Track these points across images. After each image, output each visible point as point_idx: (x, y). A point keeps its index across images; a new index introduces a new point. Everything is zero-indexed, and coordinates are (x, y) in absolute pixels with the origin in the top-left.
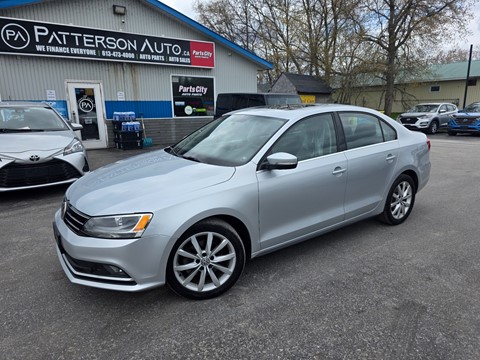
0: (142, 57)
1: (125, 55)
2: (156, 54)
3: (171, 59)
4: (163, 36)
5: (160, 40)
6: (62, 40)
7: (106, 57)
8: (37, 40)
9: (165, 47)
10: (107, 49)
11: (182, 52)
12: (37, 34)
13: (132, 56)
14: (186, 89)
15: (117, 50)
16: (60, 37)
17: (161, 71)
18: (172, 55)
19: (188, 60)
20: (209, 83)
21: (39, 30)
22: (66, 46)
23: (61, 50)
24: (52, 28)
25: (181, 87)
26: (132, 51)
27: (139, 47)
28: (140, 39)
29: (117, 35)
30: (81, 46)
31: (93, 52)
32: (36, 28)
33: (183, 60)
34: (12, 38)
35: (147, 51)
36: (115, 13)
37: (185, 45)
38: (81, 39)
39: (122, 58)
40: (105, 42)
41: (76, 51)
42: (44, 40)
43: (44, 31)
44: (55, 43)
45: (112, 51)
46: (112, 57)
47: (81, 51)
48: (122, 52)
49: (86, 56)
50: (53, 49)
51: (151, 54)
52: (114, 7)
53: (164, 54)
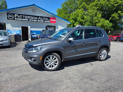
0: (38, 21)
2: (42, 20)
4: (44, 16)
7: (30, 21)
8: (15, 17)
10: (31, 19)
11: (48, 20)
12: (15, 16)
13: (36, 21)
14: (49, 28)
16: (20, 16)
17: (43, 24)
21: (16, 15)
22: (21, 18)
24: (19, 15)
25: (48, 28)
26: (36, 19)
27: (38, 18)
29: (33, 16)
30: (25, 18)
33: (48, 22)
34: (10, 17)
35: (40, 20)
36: (33, 11)
37: (49, 18)
41: (23, 19)
42: (17, 17)
43: (17, 15)
44: (19, 18)
48: (34, 20)
49: (26, 20)
50: (19, 19)
53: (44, 20)
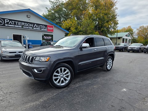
0: (34, 28)
1: (30, 28)
2: (38, 28)
3: (42, 29)
4: (40, 23)
5: (39, 24)
6: (13, 23)
7: (24, 28)
9: (41, 26)
10: (25, 26)
11: (45, 28)
13: (32, 28)
14: (46, 37)
15: (28, 26)
17: (39, 32)
18: (42, 28)
19: (47, 30)
20: (52, 36)
22: (13, 25)
23: (12, 26)
24: (10, 20)
25: (44, 37)
26: (32, 27)
27: (34, 26)
28: (34, 24)
29: (28, 23)
30: (18, 25)
31: (21, 27)
32: (6, 20)
33: (45, 30)
35: (36, 27)
36: (27, 17)
37: (46, 26)
38: (18, 23)
39: (29, 29)
40: (24, 24)
41: (16, 26)
42: (7, 23)
43: (8, 21)
44: (11, 24)
45: (26, 27)
46: (26, 28)
47: (18, 26)
49: (19, 28)
51: (37, 28)
52: (27, 15)
53: (40, 28)
